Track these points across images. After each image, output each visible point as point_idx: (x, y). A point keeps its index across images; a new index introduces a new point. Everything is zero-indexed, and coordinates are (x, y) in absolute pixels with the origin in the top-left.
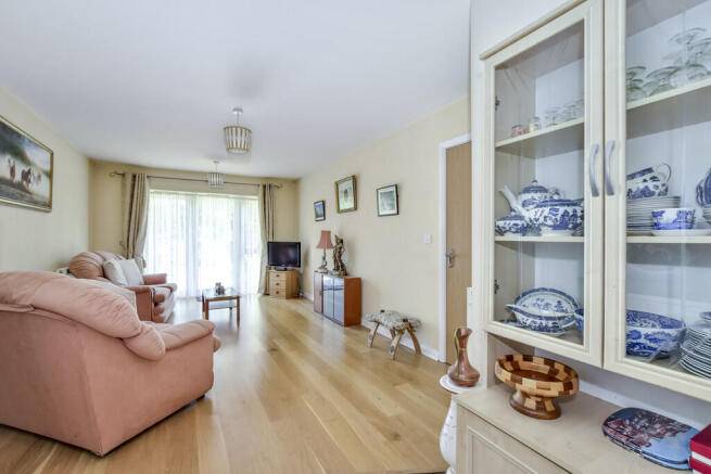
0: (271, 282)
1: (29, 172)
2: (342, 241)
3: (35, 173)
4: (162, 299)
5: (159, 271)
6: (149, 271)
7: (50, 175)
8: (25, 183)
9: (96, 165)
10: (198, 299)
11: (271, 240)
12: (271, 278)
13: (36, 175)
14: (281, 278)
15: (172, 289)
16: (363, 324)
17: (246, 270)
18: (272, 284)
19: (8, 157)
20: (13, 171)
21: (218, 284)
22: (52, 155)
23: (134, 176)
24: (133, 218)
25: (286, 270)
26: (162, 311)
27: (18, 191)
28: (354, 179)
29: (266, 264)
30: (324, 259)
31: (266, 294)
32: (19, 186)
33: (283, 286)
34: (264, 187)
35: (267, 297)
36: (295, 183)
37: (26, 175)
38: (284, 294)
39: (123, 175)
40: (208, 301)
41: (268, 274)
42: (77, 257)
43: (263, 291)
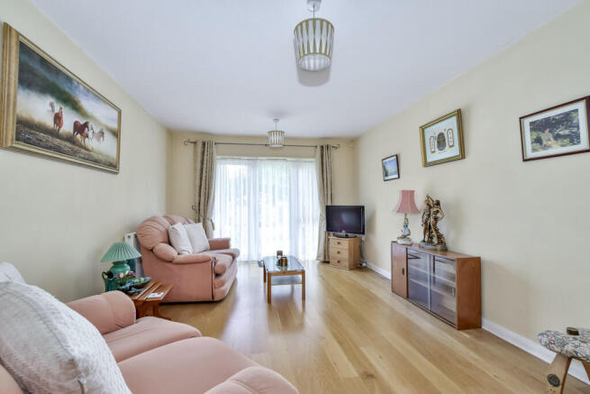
0: (331, 250)
1: (86, 125)
2: (438, 203)
3: (94, 128)
4: (224, 269)
5: (224, 236)
6: (217, 235)
7: (116, 134)
8: (79, 136)
9: (172, 135)
10: (259, 263)
11: (329, 204)
12: (331, 245)
13: (97, 130)
14: (343, 246)
15: (234, 256)
16: (484, 327)
17: (304, 235)
18: (333, 251)
19: (49, 99)
20: (58, 118)
21: (280, 253)
22: (120, 113)
23: (204, 144)
24: (203, 182)
25: (347, 237)
26: (223, 284)
27: (68, 144)
28: (459, 114)
29: (324, 229)
30: (406, 226)
31: (326, 262)
32: (70, 139)
33: (345, 255)
34: (322, 147)
35: (326, 266)
36: (353, 142)
37: (80, 128)
38: (347, 264)
39: (195, 143)
40: (270, 274)
41: (327, 241)
42: (145, 221)
43: (322, 259)
